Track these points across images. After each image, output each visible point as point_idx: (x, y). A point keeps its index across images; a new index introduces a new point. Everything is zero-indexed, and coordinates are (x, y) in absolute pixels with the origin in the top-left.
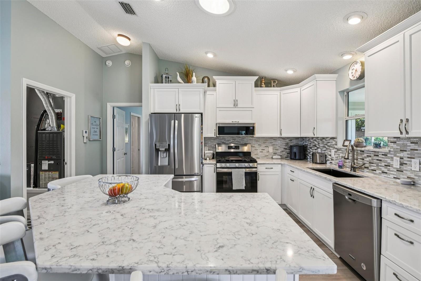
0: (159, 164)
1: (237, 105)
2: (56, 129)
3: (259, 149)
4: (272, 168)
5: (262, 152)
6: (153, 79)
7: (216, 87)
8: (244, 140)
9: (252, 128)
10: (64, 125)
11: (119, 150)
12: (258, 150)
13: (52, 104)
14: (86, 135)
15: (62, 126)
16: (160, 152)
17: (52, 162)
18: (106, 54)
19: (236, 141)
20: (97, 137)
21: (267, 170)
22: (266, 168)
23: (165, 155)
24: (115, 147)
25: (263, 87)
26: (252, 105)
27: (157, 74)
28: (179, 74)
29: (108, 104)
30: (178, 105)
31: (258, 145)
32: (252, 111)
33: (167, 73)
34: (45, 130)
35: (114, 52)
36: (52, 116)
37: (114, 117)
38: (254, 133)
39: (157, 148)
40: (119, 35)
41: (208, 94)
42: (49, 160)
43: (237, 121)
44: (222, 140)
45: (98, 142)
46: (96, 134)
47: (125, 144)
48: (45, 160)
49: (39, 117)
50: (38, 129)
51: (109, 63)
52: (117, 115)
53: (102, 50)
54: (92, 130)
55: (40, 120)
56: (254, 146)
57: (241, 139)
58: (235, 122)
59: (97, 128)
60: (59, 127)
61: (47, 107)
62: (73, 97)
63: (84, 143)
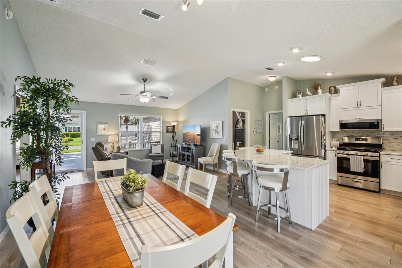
0: (292, 147)
1: (360, 105)
2: (242, 127)
3: (395, 142)
4: (400, 159)
5: (400, 145)
6: (290, 95)
7: (339, 93)
8: (375, 134)
9: (377, 123)
10: (245, 125)
11: (273, 139)
12: (393, 143)
13: (241, 116)
14: (254, 130)
15: (244, 126)
16: (293, 140)
17: (241, 142)
18: (265, 85)
19: (366, 135)
20: (261, 131)
21: (392, 160)
22: (391, 159)
23: (296, 142)
24: (270, 137)
25: (395, 85)
26: (378, 103)
27: (294, 91)
28: (308, 90)
29: (266, 112)
30: (306, 111)
31: (394, 138)
32: (378, 108)
33: (300, 90)
34: (238, 128)
35: (269, 83)
36: (241, 121)
37: (269, 119)
38: (379, 127)
39: (290, 137)
40: (270, 76)
41: (333, 100)
42: (240, 141)
43: (361, 118)
44: (350, 133)
45: (261, 134)
46: (260, 129)
47: (277, 136)
48: (238, 141)
49: (236, 122)
50: (236, 128)
51: (267, 90)
52: (272, 118)
53: (262, 84)
54: (258, 127)
55: (237, 123)
56: (388, 140)
57: (372, 133)
58: (359, 119)
59: (260, 126)
60: (243, 126)
61: (239, 117)
62: (249, 112)
63: (254, 134)
